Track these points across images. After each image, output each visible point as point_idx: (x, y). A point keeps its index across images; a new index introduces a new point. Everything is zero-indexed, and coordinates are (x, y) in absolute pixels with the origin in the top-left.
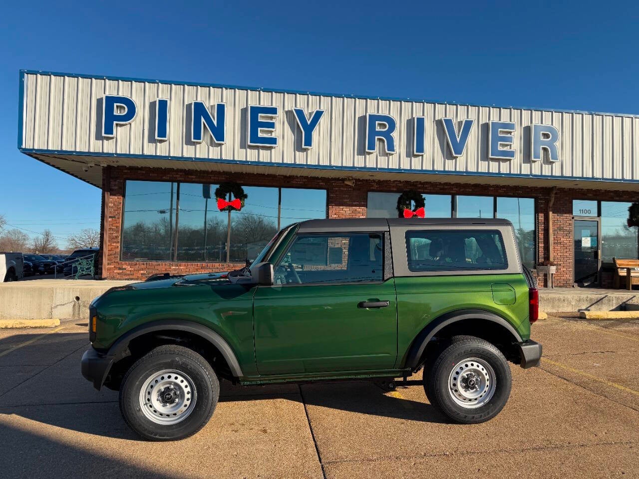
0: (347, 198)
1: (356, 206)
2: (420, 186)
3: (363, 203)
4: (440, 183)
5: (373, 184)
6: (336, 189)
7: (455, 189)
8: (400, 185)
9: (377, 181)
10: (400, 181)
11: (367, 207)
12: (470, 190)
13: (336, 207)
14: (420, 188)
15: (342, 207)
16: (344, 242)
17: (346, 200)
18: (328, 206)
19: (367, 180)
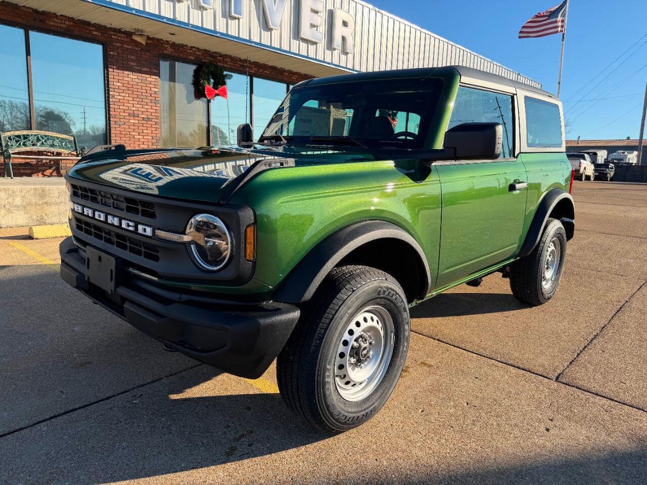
0: (132, 61)
1: (145, 73)
2: (220, 58)
3: (155, 71)
4: (240, 59)
5: (166, 46)
6: (118, 45)
7: (255, 69)
8: (198, 53)
9: (171, 43)
10: (198, 48)
11: (159, 77)
12: (268, 72)
13: (118, 71)
14: (219, 61)
15: (127, 73)
16: (133, 121)
17: (132, 64)
18: (106, 67)
19: (158, 39)
